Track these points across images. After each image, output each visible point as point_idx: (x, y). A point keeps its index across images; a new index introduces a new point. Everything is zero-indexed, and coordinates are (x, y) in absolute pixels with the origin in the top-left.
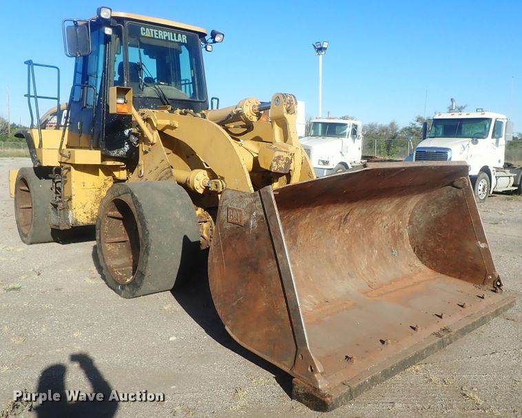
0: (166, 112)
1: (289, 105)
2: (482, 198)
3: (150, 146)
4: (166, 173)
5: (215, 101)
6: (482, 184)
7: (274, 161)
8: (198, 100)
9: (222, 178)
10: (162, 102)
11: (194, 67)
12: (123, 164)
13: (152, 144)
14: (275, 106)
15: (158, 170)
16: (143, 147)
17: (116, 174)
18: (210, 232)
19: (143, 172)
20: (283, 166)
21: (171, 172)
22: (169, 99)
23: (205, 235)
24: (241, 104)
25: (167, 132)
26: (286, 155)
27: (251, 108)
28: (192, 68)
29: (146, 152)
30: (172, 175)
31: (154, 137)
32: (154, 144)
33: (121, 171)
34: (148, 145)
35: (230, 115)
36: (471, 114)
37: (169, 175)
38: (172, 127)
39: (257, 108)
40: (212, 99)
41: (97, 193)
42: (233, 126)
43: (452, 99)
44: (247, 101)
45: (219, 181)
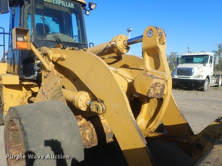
0: (59, 49)
1: (160, 37)
2: (206, 89)
3: (48, 73)
4: (58, 93)
5: (91, 45)
6: (207, 83)
7: (152, 87)
8: (81, 43)
9: (102, 101)
10: (57, 43)
11: (79, 24)
12: (35, 83)
13: (49, 72)
14: (148, 38)
15: (53, 90)
16: (44, 73)
17: (33, 89)
18: (91, 136)
19: (44, 91)
20: (159, 92)
21: (61, 92)
22: (63, 42)
23: (88, 138)
24: (114, 39)
25: (60, 62)
26: (162, 82)
27: (123, 43)
28: (78, 25)
29: (45, 77)
30: (62, 95)
31: (50, 66)
32: (50, 71)
33: (35, 87)
34: (47, 72)
35: (106, 49)
36: (195, 53)
37: (60, 94)
38: (62, 59)
39: (126, 43)
40: (90, 43)
41: (21, 101)
42: (107, 57)
43: (188, 48)
44: (119, 37)
45: (99, 104)
